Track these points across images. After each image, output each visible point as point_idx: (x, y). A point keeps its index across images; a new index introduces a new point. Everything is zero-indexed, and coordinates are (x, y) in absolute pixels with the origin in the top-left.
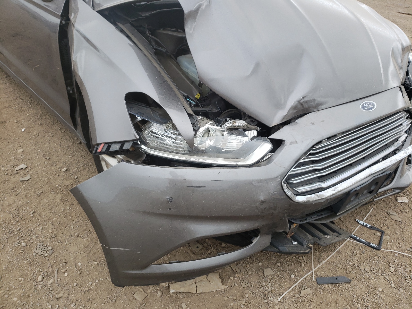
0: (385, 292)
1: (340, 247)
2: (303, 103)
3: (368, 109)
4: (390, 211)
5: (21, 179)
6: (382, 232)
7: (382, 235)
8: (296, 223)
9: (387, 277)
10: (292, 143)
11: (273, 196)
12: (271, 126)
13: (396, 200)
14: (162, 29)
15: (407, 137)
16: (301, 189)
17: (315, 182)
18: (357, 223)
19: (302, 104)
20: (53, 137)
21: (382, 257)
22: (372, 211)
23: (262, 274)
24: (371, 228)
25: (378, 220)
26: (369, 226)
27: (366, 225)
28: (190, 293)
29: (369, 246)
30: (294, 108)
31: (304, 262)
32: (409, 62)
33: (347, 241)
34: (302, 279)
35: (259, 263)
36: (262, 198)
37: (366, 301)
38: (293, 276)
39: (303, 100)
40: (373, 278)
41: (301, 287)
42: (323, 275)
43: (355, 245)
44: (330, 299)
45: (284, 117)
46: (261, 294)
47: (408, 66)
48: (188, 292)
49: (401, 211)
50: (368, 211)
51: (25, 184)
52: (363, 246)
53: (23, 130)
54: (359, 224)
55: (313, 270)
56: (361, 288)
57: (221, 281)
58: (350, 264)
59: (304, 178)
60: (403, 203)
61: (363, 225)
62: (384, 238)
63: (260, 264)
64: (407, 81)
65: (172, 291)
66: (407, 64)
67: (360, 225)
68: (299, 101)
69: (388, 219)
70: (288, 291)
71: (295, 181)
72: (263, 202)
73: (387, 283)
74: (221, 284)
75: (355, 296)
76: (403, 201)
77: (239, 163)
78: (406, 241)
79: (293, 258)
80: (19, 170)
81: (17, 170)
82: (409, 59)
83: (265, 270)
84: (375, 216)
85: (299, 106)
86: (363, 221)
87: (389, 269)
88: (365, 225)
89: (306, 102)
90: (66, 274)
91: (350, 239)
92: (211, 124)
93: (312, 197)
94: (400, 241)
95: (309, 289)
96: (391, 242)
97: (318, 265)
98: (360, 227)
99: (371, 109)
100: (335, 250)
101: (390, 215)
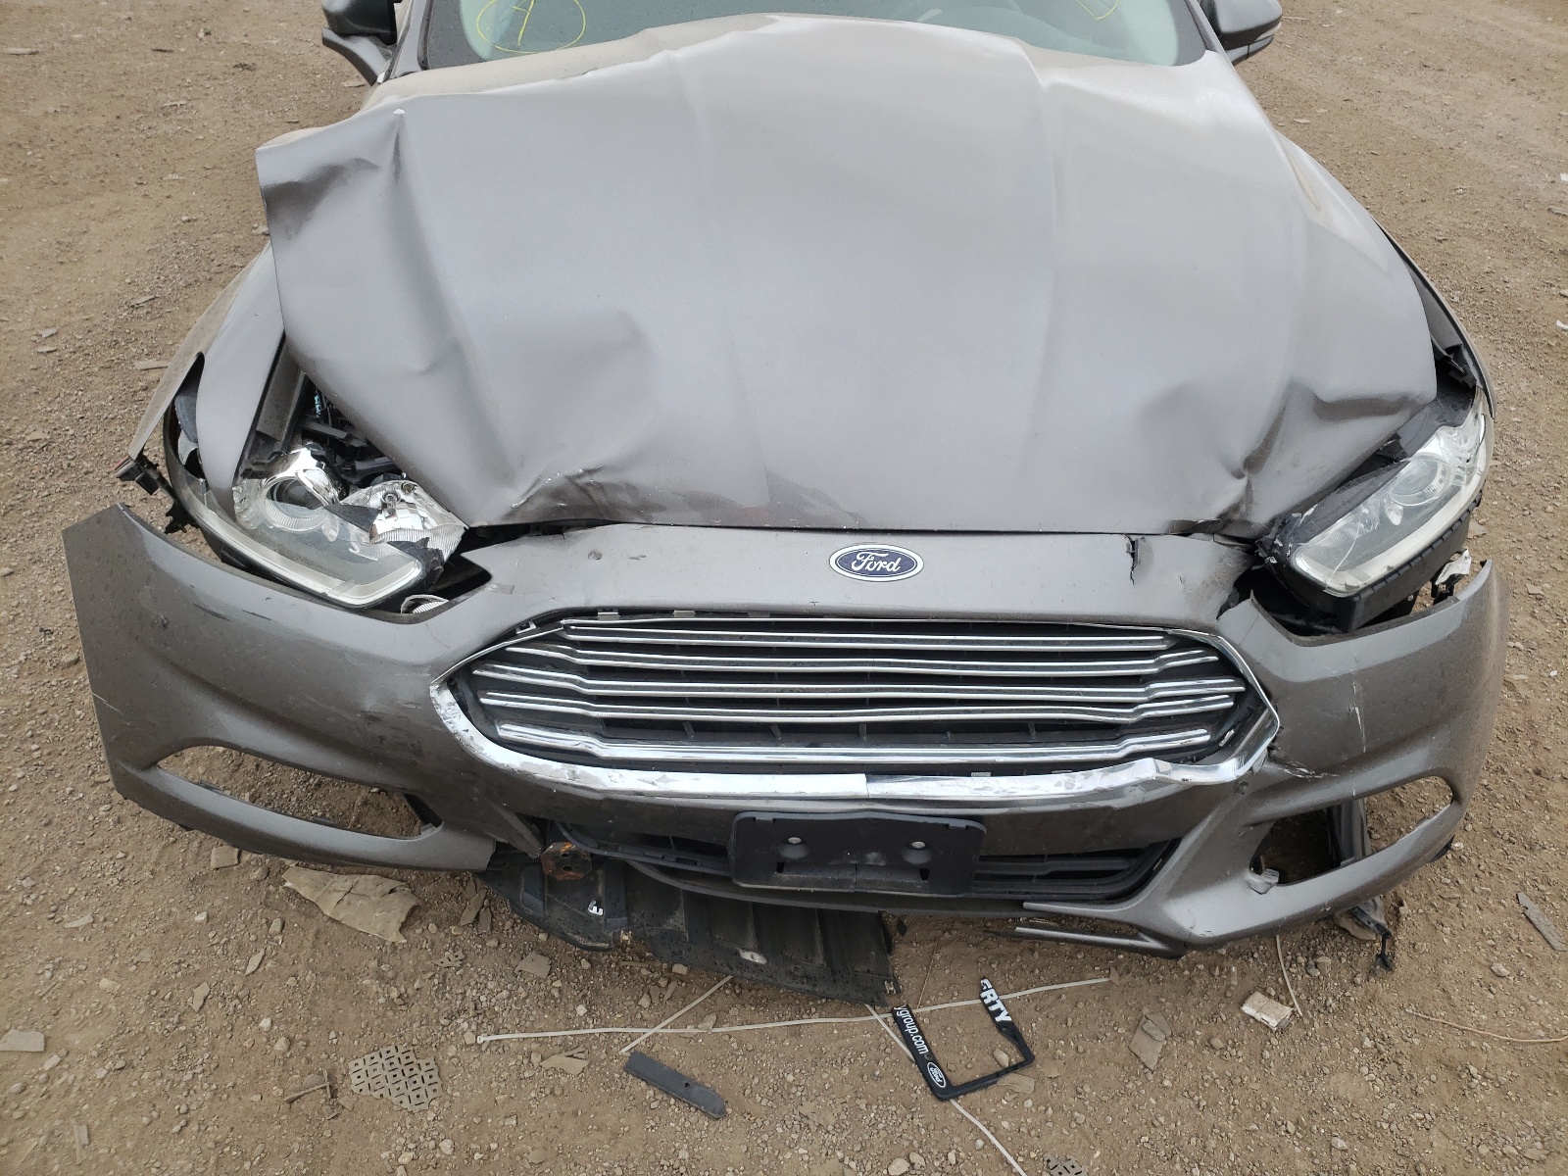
2: (590, 489)
6: (1026, 1059)
7: (1014, 1067)
8: (572, 843)
11: (402, 714)
12: (472, 525)
17: (581, 731)
19: (583, 489)
23: (515, 962)
24: (1005, 1027)
28: (319, 907)
29: (921, 1070)
30: (556, 494)
34: (597, 1031)
36: (370, 704)
39: (587, 479)
45: (513, 512)
46: (459, 1002)
48: (314, 904)
52: (902, 1059)
54: (978, 997)
55: (656, 1029)
57: (404, 919)
59: (543, 703)
60: (1257, 1021)
61: (985, 1007)
62: (1011, 1079)
67: (975, 1001)
68: (571, 479)
69: (1116, 1037)
70: (526, 1035)
72: (372, 718)
74: (397, 925)
76: (1258, 1017)
83: (536, 956)
85: (574, 494)
86: (1004, 996)
89: (601, 487)
91: (885, 1019)
93: (550, 767)
95: (582, 1064)
96: (1018, 1102)
98: (967, 1006)
101: (1138, 1030)
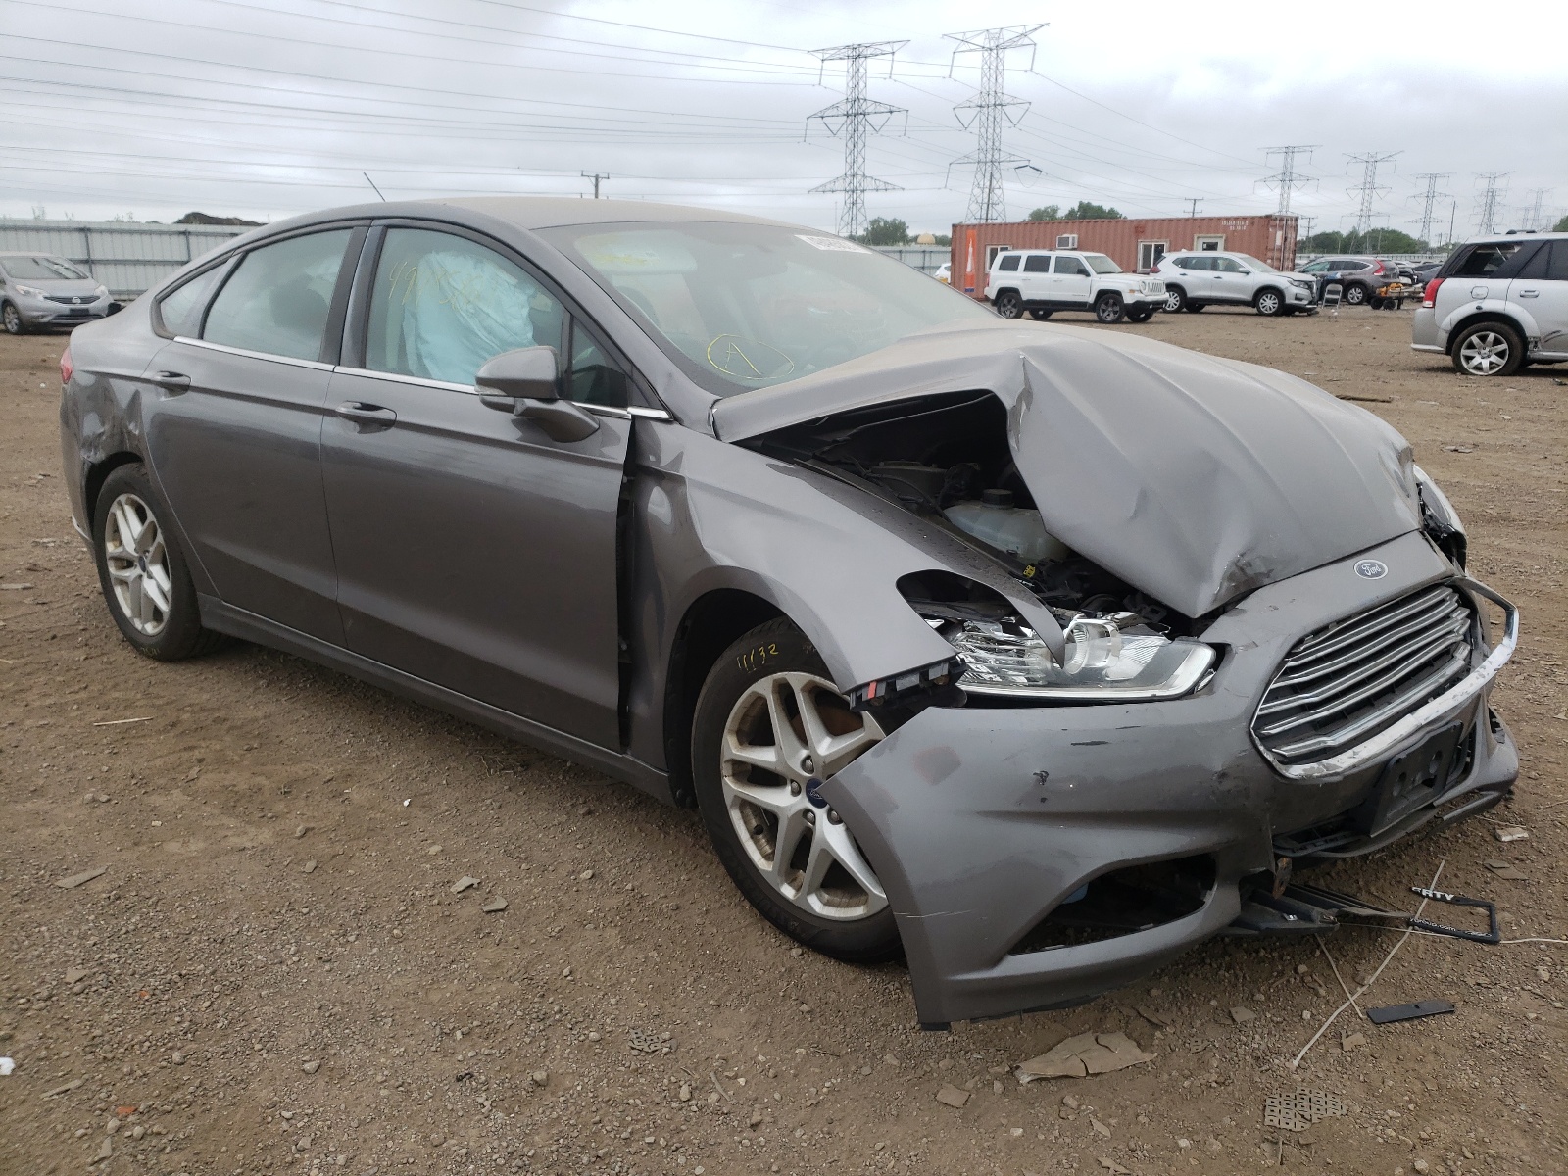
0: (1543, 1019)
1: (1397, 947)
2: (1244, 567)
3: (1373, 576)
4: (1488, 861)
5: (486, 909)
6: (1489, 907)
7: (1490, 913)
8: (1286, 857)
9: (1537, 991)
10: (1247, 647)
12: (1196, 617)
13: (1497, 838)
14: (882, 464)
15: (1471, 651)
16: (1287, 750)
18: (1416, 896)
19: (1241, 569)
20: (502, 809)
21: (1509, 956)
22: (1445, 867)
23: (1229, 1022)
24: (1456, 901)
25: (1469, 884)
26: (1449, 897)
27: (1443, 897)
28: (1072, 1077)
29: (1468, 939)
30: (1230, 577)
31: (1320, 986)
32: (1418, 485)
33: (1408, 934)
34: (1331, 1019)
35: (1210, 1000)
36: (1218, 766)
37: (1505, 1040)
38: (1307, 1015)
39: (1242, 561)
40: (1505, 998)
41: (1336, 1036)
42: (1380, 1004)
43: (1434, 941)
44: (1420, 1049)
45: (1216, 597)
46: (1247, 1058)
47: (1420, 493)
48: (1067, 1077)
49: (1517, 859)
50: (1435, 868)
51: (502, 918)
52: (1452, 941)
53: (406, 803)
54: (1424, 897)
55: (1352, 999)
56: (1485, 1019)
57: (1134, 1043)
58: (1436, 978)
60: (1516, 841)
61: (1434, 898)
62: (1499, 917)
63: (1214, 1003)
64: (1430, 522)
65: (1025, 1079)
66: (1416, 490)
67: (1426, 900)
68: (1235, 563)
69: (1493, 879)
70: (1309, 1046)
71: (1274, 730)
72: (1223, 775)
73: (1543, 1003)
74: (1138, 1050)
75: (1476, 1035)
76: (1515, 837)
77: (1159, 693)
78: (1555, 918)
79: (1288, 981)
80: (463, 890)
81: (459, 890)
82: (1416, 478)
83: (1233, 1011)
84: (1456, 876)
85: (1238, 574)
86: (1432, 887)
87: (1536, 975)
88: (1438, 896)
89: (1249, 564)
90: (742, 1081)
91: (1414, 929)
92: (1081, 618)
93: (1314, 767)
94: (1541, 918)
95: (1359, 1035)
96: (1518, 924)
97: (1359, 989)
98: (1428, 904)
99: (1378, 574)
100: (1386, 956)
101: (1494, 870)
